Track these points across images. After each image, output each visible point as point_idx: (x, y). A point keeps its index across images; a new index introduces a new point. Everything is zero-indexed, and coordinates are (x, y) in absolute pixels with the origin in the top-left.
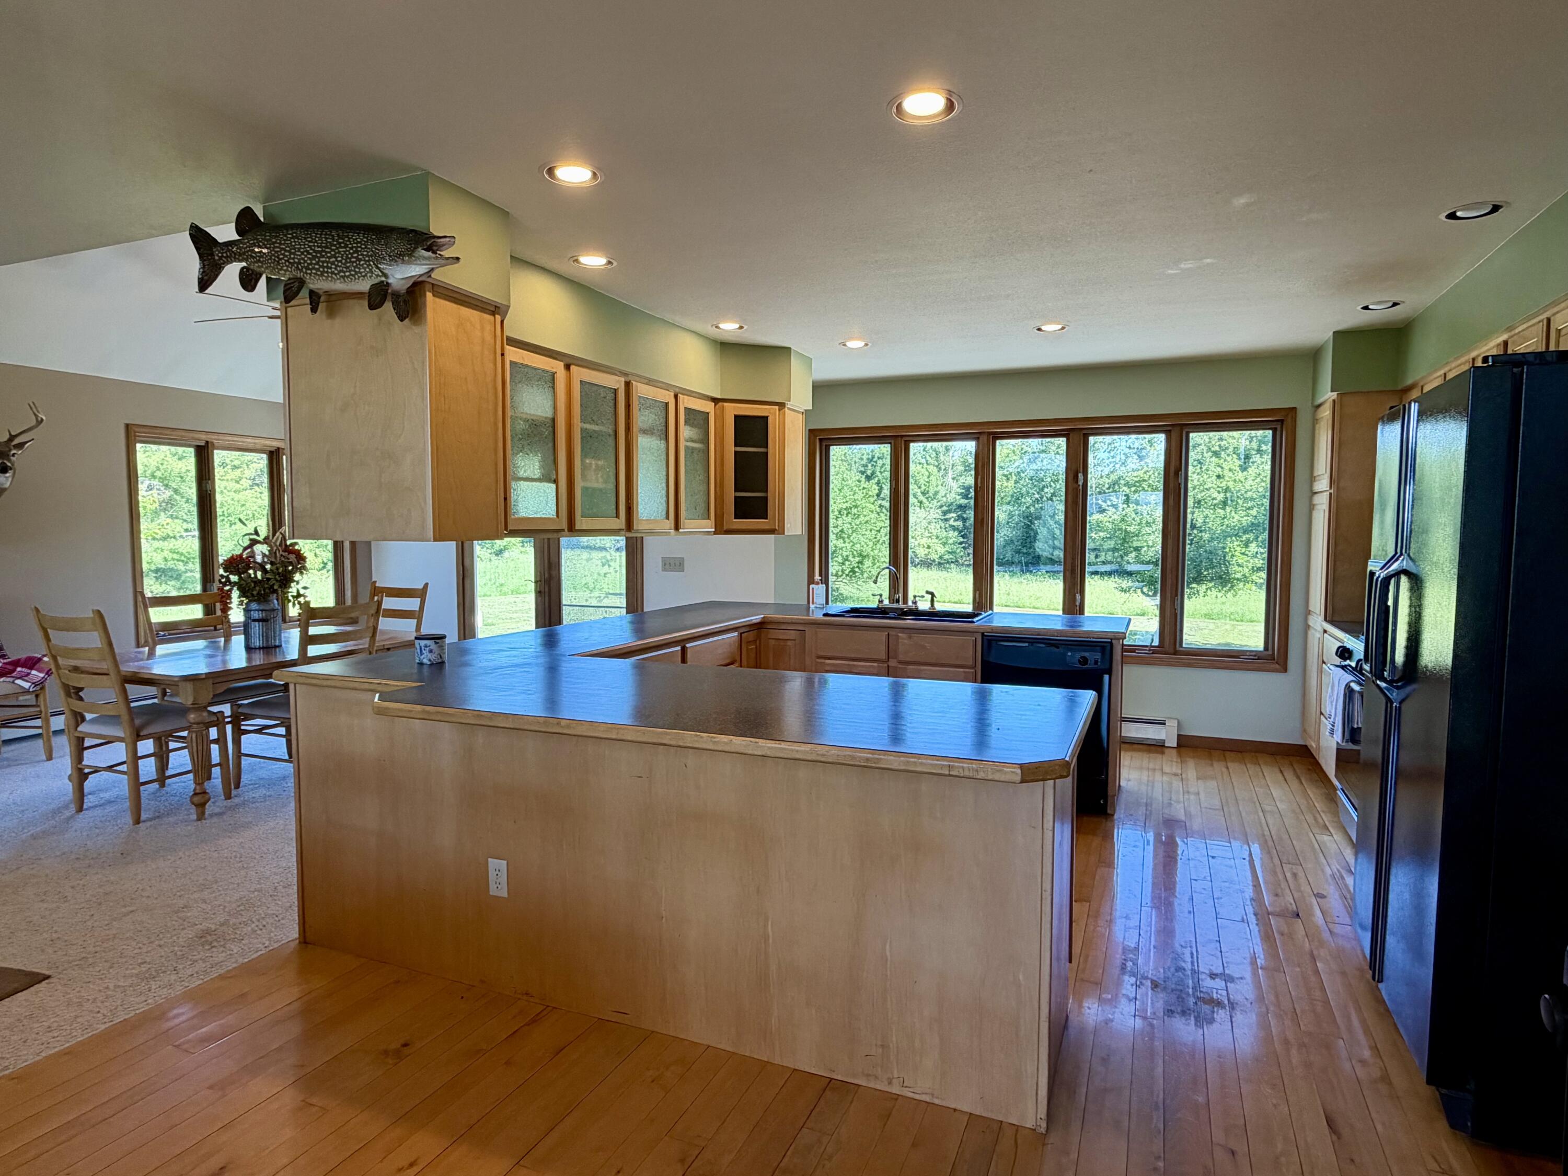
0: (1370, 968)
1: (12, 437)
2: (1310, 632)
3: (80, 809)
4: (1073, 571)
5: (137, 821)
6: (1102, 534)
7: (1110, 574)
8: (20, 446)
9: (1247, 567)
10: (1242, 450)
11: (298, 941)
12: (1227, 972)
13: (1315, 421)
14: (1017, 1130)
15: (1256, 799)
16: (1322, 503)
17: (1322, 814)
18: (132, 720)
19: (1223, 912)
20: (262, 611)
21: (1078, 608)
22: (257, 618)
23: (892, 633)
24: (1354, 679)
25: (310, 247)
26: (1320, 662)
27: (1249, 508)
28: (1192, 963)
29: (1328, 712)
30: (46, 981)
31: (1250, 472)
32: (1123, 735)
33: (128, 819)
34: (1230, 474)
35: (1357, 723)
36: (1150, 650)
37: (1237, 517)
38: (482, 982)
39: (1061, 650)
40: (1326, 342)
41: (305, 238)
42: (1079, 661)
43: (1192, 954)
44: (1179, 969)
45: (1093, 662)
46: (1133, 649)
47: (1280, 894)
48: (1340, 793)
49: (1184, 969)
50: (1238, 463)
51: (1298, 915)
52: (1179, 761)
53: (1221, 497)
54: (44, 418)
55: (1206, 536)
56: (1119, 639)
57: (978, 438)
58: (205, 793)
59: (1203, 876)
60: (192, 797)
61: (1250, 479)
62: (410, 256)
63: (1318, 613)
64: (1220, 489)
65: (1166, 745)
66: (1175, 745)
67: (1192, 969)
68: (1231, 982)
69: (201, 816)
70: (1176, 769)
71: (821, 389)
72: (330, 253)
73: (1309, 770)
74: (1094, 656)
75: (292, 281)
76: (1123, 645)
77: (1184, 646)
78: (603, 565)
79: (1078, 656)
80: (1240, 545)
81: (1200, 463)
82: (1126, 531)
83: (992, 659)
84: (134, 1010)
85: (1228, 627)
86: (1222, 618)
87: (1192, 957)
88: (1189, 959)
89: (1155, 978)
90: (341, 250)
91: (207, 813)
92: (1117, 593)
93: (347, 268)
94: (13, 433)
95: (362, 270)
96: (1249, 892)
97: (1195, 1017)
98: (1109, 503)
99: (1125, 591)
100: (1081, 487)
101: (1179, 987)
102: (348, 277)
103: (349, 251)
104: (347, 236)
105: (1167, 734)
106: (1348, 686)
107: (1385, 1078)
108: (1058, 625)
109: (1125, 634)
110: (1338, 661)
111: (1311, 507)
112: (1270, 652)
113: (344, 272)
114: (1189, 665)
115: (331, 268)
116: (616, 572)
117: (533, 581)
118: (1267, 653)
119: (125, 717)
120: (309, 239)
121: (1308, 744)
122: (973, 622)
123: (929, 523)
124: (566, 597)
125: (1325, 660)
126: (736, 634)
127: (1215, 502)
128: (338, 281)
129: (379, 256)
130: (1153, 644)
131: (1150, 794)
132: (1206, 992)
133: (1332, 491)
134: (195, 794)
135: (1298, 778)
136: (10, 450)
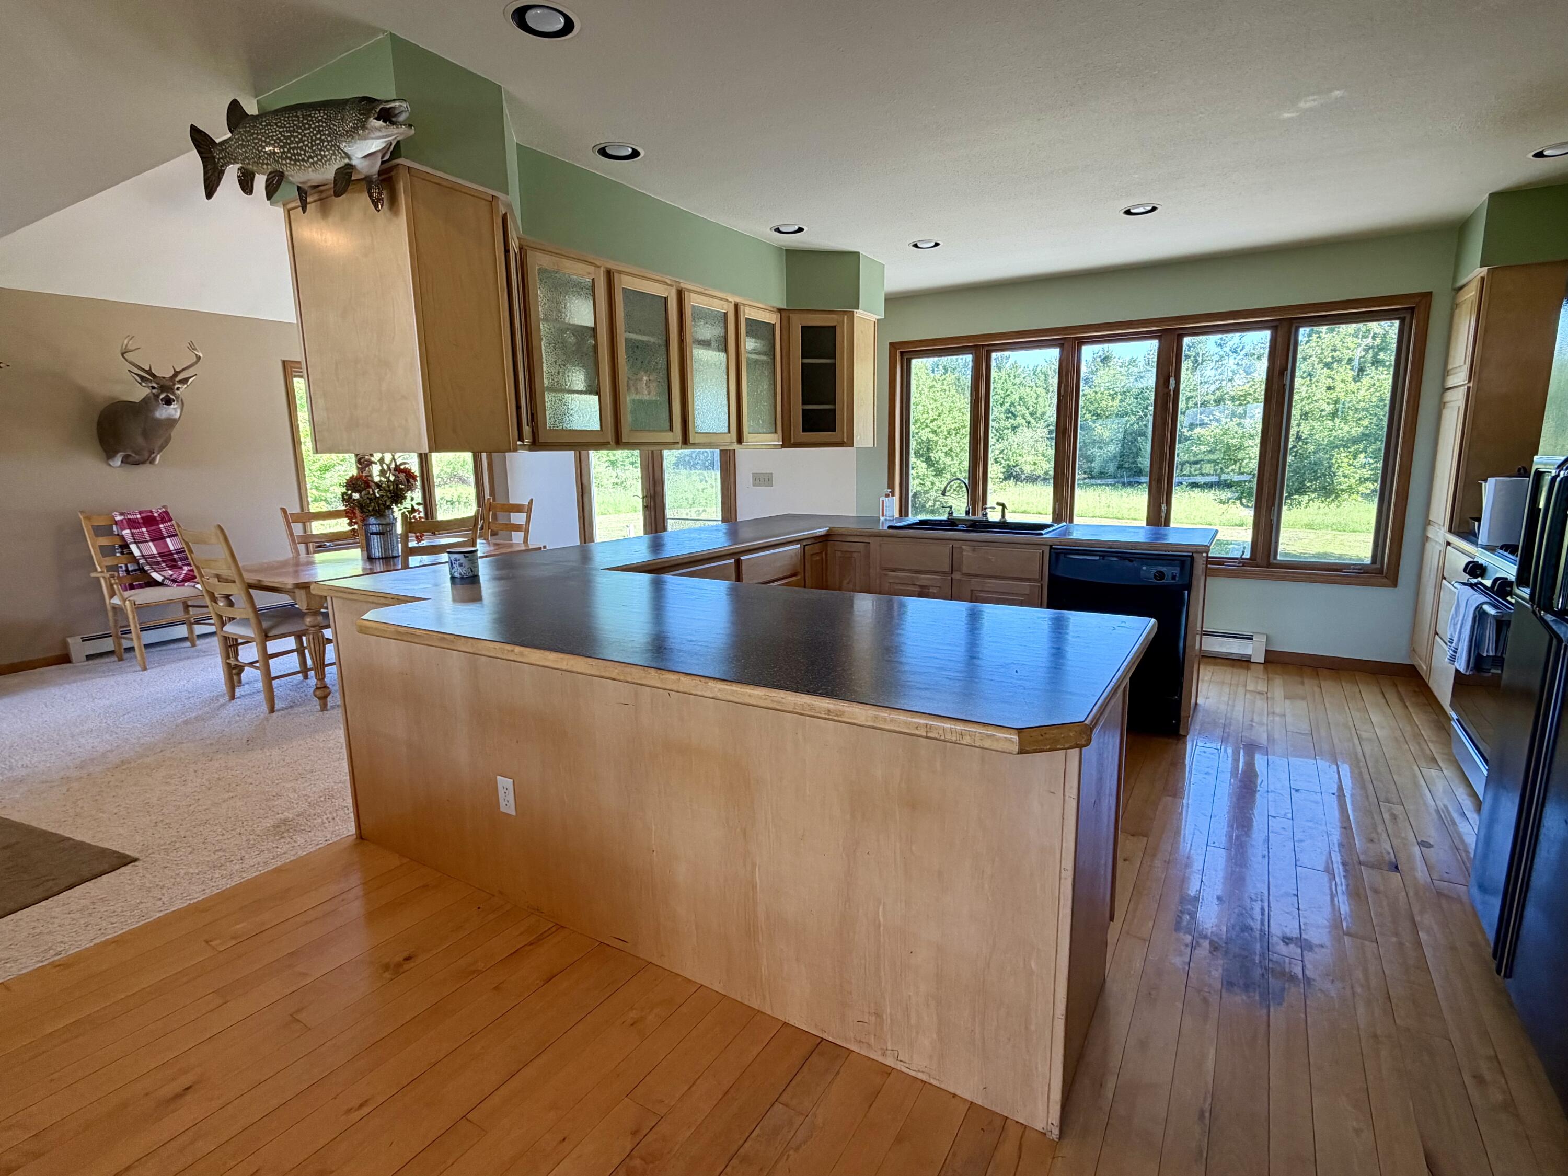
0: (1494, 956)
1: (176, 374)
2: (1429, 546)
3: (233, 697)
4: (1159, 481)
5: (272, 710)
6: (1202, 448)
7: (1210, 486)
8: (185, 381)
9: (1354, 478)
10: (1356, 363)
11: (355, 836)
12: (1304, 936)
13: (1454, 307)
14: (1024, 1132)
15: (1351, 724)
16: (1456, 401)
17: (1430, 744)
18: (259, 623)
19: (1304, 859)
20: (379, 524)
21: (1163, 520)
22: (375, 531)
23: (956, 544)
24: (1487, 600)
25: (280, 133)
26: (1440, 576)
27: (1360, 419)
28: (1262, 923)
29: (1449, 637)
30: (133, 864)
31: (1364, 382)
32: (1203, 648)
33: (265, 708)
34: (1342, 385)
35: (1488, 651)
36: (1239, 563)
37: (1346, 428)
38: (501, 893)
39: (1135, 564)
40: (1477, 211)
41: (276, 124)
42: (1155, 576)
43: (1262, 909)
44: (1247, 928)
45: (1170, 576)
46: (1220, 561)
47: (1376, 840)
48: (1456, 726)
49: (1252, 929)
50: (1351, 373)
51: (1397, 867)
52: (1266, 677)
53: (1329, 408)
54: (201, 355)
55: (1311, 448)
56: (1202, 553)
57: (1063, 344)
58: (325, 687)
59: (1283, 813)
60: (314, 691)
61: (1363, 390)
62: (364, 127)
63: (1442, 524)
64: (1330, 401)
65: (1252, 660)
66: (1263, 661)
67: (1261, 930)
68: (1309, 951)
69: (324, 708)
70: (1262, 687)
71: (895, 301)
72: (297, 137)
73: (1415, 691)
74: (1170, 571)
75: (273, 174)
76: (1207, 557)
77: (1279, 558)
78: (701, 481)
79: (1154, 571)
80: (1347, 456)
81: (1310, 375)
82: (1228, 444)
83: (1059, 573)
84: (190, 899)
85: (1329, 537)
86: (1323, 528)
87: (1263, 914)
88: (1259, 917)
89: (1215, 939)
90: (306, 132)
91: (329, 704)
92: (1216, 504)
93: (314, 152)
94: (177, 370)
95: (327, 153)
96: (1336, 837)
97: (1260, 993)
98: (1211, 417)
99: (1224, 503)
100: (1172, 393)
101: (1245, 953)
102: (316, 162)
103: (313, 132)
104: (310, 115)
105: (1254, 650)
106: (1479, 609)
107: (1509, 1106)
108: (1140, 538)
109: (1209, 547)
110: (1465, 577)
111: (1441, 405)
112: (1378, 566)
113: (312, 158)
114: (1283, 578)
115: (300, 155)
116: (713, 487)
117: (641, 496)
118: (1374, 566)
119: (253, 621)
120: (279, 124)
121: (1415, 663)
122: (1041, 534)
123: (1037, 441)
124: (669, 513)
125: (1445, 576)
126: (799, 546)
127: (1323, 413)
128: (310, 169)
129: (337, 134)
130: (1244, 557)
131: (1229, 715)
132: (1277, 962)
133: (1471, 385)
134: (317, 688)
135: (1402, 700)
136: (174, 384)
